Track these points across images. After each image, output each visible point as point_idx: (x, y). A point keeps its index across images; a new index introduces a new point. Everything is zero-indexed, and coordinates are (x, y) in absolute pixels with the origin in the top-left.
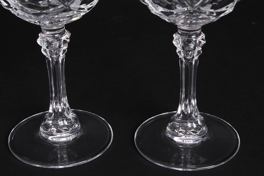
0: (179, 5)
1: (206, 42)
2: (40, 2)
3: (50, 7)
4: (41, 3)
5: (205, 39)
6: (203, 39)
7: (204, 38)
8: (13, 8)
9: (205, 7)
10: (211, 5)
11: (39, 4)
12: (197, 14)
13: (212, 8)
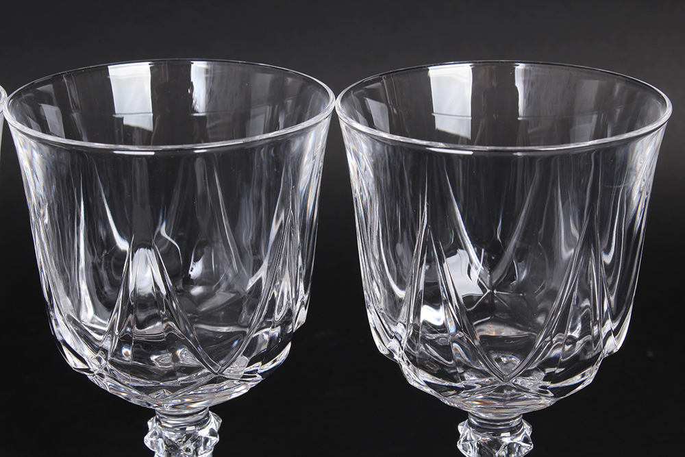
0: (471, 373)
1: (534, 446)
2: (153, 358)
3: (178, 374)
4: (156, 359)
5: (531, 440)
6: (526, 441)
7: (529, 435)
8: (95, 373)
9: (531, 378)
10: (543, 374)
11: (151, 363)
12: (514, 391)
13: (545, 379)
